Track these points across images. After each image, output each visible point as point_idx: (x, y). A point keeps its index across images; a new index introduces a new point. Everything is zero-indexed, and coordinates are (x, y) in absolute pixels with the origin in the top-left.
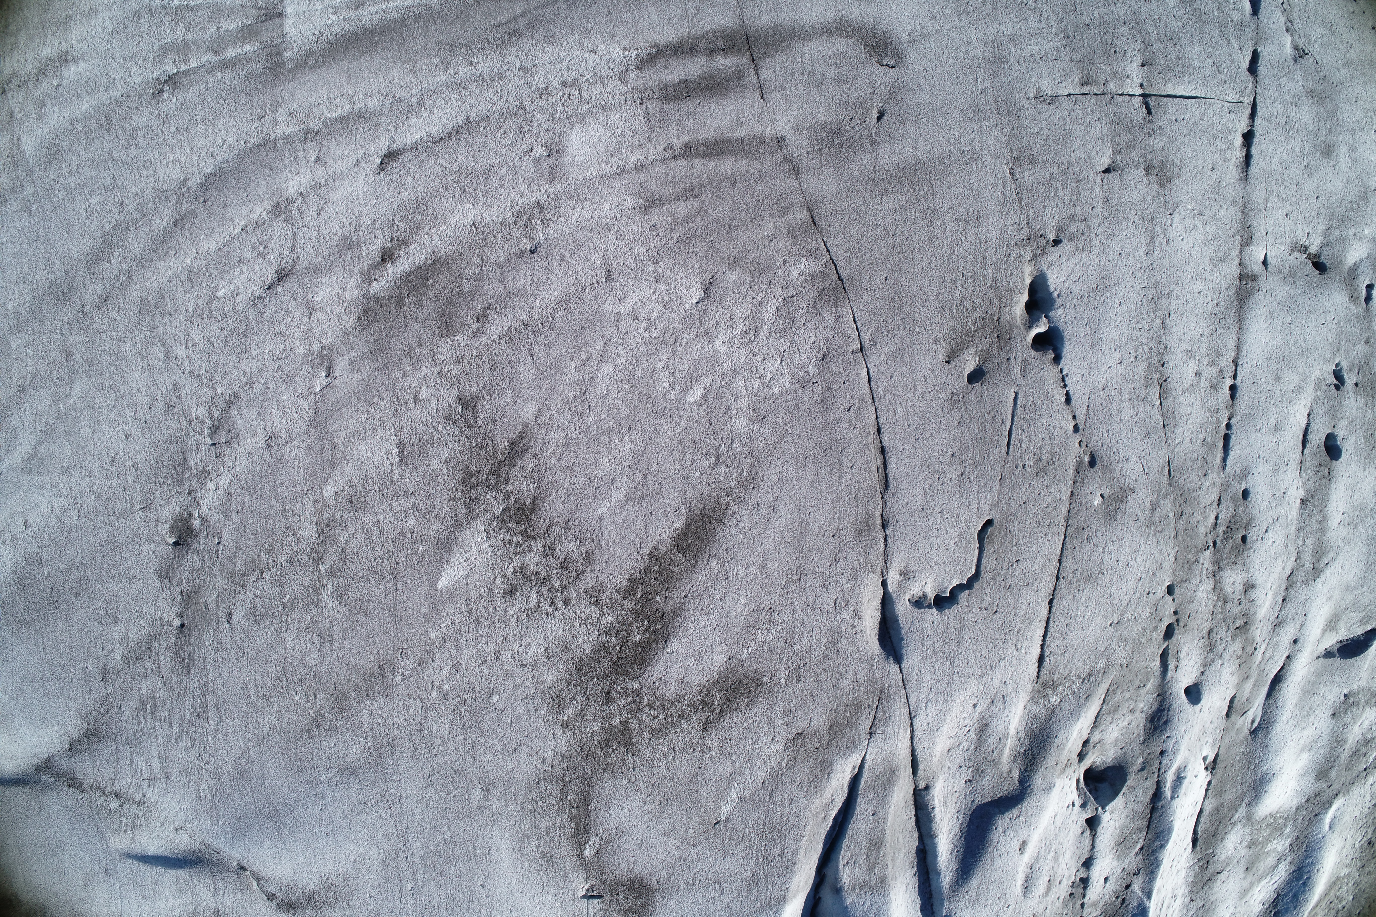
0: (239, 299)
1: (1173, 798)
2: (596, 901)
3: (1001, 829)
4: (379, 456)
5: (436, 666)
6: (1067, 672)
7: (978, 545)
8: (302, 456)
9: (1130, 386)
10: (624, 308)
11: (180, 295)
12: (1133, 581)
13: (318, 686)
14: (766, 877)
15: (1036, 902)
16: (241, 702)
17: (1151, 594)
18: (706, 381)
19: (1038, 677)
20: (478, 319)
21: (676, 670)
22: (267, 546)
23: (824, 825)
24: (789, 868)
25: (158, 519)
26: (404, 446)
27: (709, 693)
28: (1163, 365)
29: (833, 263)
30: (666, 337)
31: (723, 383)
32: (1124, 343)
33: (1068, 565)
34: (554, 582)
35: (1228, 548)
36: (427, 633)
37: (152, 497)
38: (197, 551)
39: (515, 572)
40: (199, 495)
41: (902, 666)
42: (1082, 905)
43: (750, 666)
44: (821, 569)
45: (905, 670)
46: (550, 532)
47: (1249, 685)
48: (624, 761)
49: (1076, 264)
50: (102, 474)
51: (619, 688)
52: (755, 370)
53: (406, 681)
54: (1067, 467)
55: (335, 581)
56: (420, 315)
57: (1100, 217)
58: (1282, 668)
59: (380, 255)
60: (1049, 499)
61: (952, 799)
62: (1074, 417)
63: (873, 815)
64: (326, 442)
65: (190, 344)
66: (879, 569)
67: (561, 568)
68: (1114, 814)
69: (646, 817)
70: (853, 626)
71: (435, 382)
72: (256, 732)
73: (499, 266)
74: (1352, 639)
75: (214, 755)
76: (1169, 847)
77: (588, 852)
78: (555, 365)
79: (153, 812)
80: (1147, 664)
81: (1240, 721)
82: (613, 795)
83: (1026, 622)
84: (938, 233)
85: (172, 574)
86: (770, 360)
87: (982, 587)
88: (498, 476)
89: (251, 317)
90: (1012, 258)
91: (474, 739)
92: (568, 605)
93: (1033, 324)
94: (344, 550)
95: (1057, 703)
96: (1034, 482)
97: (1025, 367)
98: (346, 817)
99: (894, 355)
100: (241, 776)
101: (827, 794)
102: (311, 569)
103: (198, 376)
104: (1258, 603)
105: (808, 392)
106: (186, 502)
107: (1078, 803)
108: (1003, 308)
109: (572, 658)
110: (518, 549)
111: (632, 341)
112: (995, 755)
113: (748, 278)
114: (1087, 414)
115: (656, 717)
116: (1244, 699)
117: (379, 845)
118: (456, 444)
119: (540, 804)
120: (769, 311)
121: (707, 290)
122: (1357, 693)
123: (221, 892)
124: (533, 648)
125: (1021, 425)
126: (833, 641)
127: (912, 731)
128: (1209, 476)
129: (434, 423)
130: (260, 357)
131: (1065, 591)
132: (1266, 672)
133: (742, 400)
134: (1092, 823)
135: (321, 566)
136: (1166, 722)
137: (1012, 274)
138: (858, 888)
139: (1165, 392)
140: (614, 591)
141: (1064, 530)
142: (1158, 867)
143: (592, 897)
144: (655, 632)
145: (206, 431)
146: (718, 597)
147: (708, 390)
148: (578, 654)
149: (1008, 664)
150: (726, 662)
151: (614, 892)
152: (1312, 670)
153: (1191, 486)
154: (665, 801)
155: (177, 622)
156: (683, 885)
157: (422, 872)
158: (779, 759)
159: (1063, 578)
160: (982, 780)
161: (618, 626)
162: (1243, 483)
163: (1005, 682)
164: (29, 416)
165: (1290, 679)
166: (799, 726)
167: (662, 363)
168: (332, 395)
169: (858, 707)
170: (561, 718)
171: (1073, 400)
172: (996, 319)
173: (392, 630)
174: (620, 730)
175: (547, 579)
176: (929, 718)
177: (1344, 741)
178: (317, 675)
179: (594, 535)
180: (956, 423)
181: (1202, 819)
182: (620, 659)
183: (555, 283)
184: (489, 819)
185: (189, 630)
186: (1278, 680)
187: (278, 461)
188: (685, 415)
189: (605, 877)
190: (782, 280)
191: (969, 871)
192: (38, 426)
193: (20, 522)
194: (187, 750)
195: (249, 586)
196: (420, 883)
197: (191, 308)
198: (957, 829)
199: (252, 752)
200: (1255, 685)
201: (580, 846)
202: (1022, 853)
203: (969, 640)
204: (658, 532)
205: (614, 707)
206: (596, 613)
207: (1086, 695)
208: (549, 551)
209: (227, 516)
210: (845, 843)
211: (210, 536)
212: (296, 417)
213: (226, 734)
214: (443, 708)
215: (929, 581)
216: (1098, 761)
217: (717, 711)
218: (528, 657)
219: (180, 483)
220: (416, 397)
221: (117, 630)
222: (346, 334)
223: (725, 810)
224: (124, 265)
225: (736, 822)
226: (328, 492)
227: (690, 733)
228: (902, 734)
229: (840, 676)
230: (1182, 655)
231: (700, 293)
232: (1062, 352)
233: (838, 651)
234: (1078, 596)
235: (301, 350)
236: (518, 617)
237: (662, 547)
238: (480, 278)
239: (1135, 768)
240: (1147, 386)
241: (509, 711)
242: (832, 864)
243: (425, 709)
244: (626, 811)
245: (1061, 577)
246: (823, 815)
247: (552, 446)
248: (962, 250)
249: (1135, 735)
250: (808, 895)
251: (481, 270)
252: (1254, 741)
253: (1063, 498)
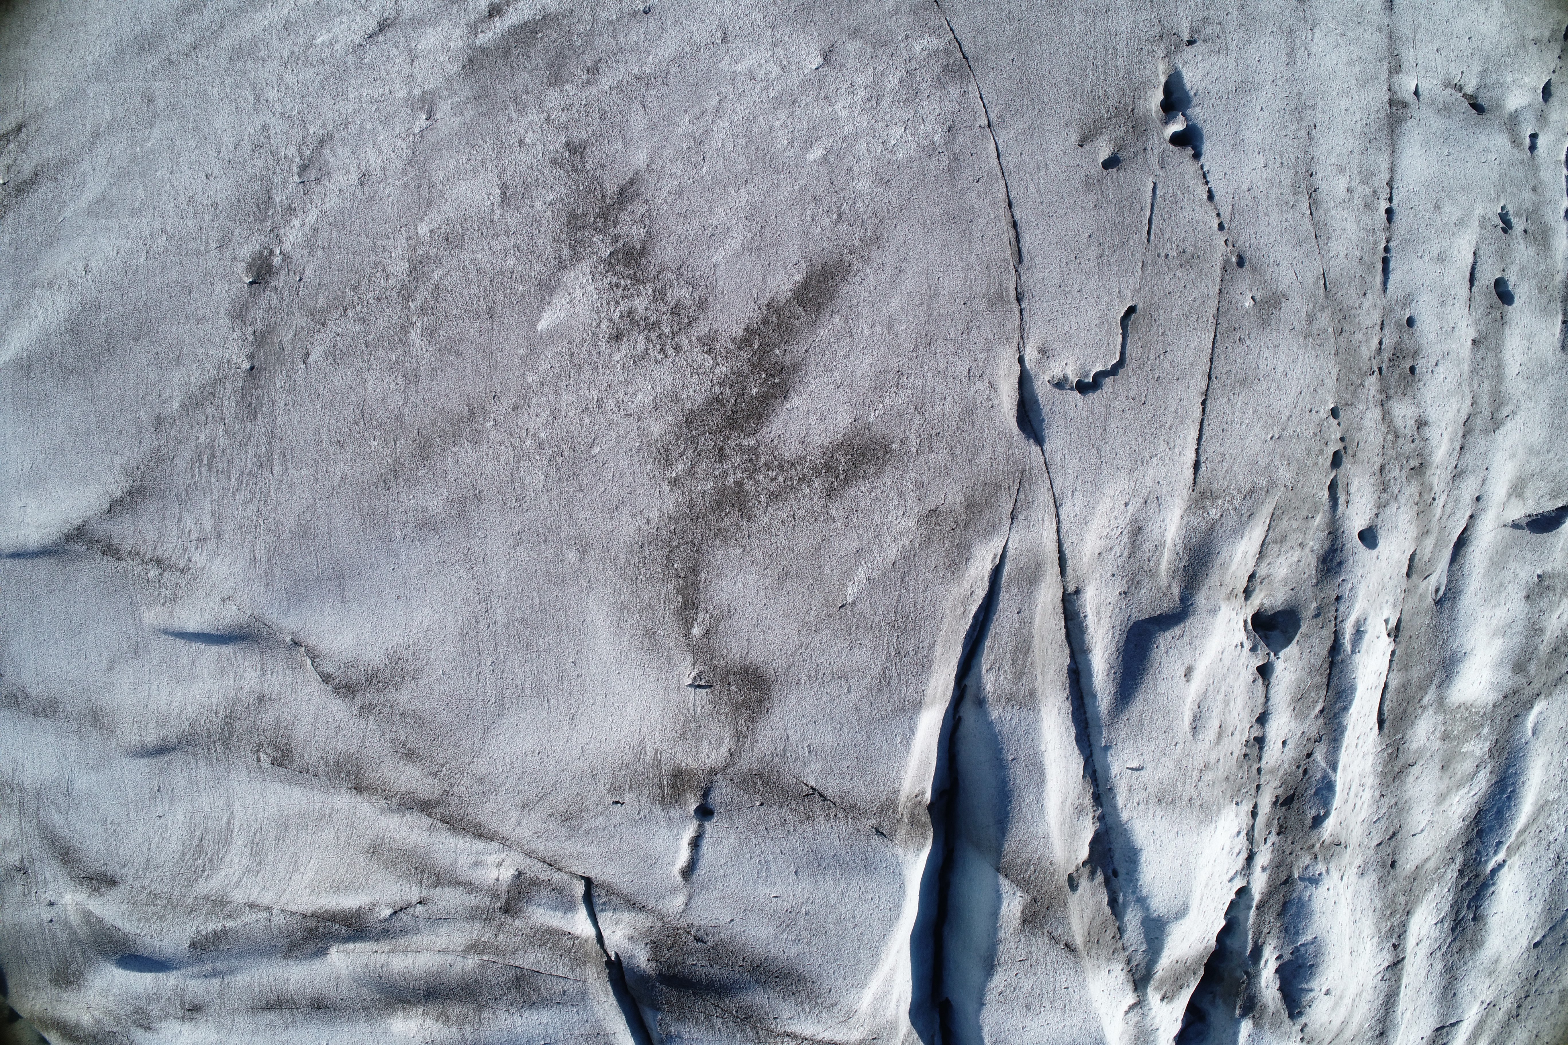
0: (337, 47)
1: (1353, 652)
2: (704, 691)
3: (1162, 648)
4: (480, 196)
5: (531, 411)
6: (1226, 484)
7: (1121, 331)
8: (397, 194)
9: (1277, 191)
10: (741, 68)
11: (275, 43)
12: (1292, 393)
13: (399, 431)
14: (899, 675)
15: (1207, 747)
16: (312, 449)
17: (1314, 412)
18: (828, 142)
19: (1195, 484)
20: (588, 71)
21: (796, 427)
22: (353, 282)
23: (963, 622)
24: (924, 666)
25: (235, 258)
26: (507, 187)
27: (833, 456)
28: (1311, 175)
29: (958, 41)
30: (785, 98)
31: (845, 145)
32: (1267, 148)
33: (1220, 363)
34: (664, 328)
35: (1396, 377)
36: (523, 376)
37: (230, 236)
38: (275, 289)
39: (621, 317)
40: (282, 231)
41: (1045, 448)
42: (1259, 770)
43: (878, 430)
44: (952, 335)
45: (1047, 453)
46: (660, 277)
47: (1429, 543)
48: (739, 527)
49: (1212, 65)
50: (177, 214)
51: (733, 444)
52: (877, 135)
53: (498, 427)
54: (1214, 264)
55: (426, 319)
56: (528, 65)
57: (1236, 23)
58: (1465, 529)
59: (487, 10)
60: (1196, 293)
61: (1106, 612)
62: (1218, 215)
63: (1018, 613)
64: (424, 181)
65: (283, 88)
66: (1015, 343)
67: (671, 314)
68: (1288, 664)
69: (763, 593)
70: (989, 399)
71: (542, 128)
72: (326, 483)
73: (611, 22)
74: (1542, 515)
75: (275, 509)
76: (1354, 710)
77: (696, 631)
78: (669, 117)
79: (198, 580)
80: (1314, 492)
81: (1423, 585)
82: (725, 566)
83: (1179, 419)
84: (1065, 21)
85: (246, 313)
86: (893, 127)
87: (1128, 375)
88: (606, 219)
89: (350, 63)
90: (1144, 52)
91: (571, 494)
92: (678, 352)
93: (1169, 120)
94: (437, 287)
95: (1217, 517)
96: (1178, 273)
97: (1163, 159)
98: (421, 577)
99: (1024, 133)
100: (304, 533)
101: (966, 584)
102: (400, 307)
103: (290, 117)
104: (1433, 443)
105: (934, 161)
106: (267, 239)
107: (1248, 645)
108: (1137, 100)
109: (682, 410)
110: (626, 293)
111: (748, 99)
112: (1152, 564)
113: (869, 50)
114: (1232, 213)
115: (774, 479)
116: (1426, 559)
117: (458, 611)
118: (562, 188)
119: (643, 570)
120: (891, 82)
121: (827, 56)
122: (1552, 576)
123: (269, 672)
124: (640, 397)
125: (1162, 215)
126: (968, 412)
127: (1058, 522)
128: (1369, 296)
129: (540, 167)
130: (357, 100)
131: (1219, 392)
132: (1447, 530)
133: (865, 163)
134: (1265, 671)
135: (410, 303)
136: (1340, 564)
137: (1144, 68)
138: (1003, 699)
139: (1315, 203)
140: (729, 341)
141: (1214, 327)
142: (1342, 733)
143: (700, 686)
144: (773, 385)
145: (295, 169)
146: (841, 354)
147: (828, 151)
148: (689, 405)
149: (1160, 463)
150: (851, 424)
151: (725, 680)
152: (1499, 537)
153: (1350, 303)
154: (784, 576)
155: (246, 365)
156: (804, 679)
157: (505, 644)
158: (911, 538)
159: (1216, 378)
160: (1138, 592)
161: (733, 377)
162: (1408, 310)
163: (1158, 482)
164: (101, 161)
165: (1475, 543)
166: (933, 501)
167: (781, 122)
168: (431, 137)
169: (998, 487)
170: (668, 475)
171: (1217, 198)
172: (1130, 109)
173: (484, 370)
174: (734, 493)
175: (656, 324)
176: (1077, 509)
177: (1542, 631)
178: (399, 418)
179: (708, 282)
180: (1092, 206)
181: (1388, 696)
182: (734, 412)
183: (669, 42)
184: (584, 585)
185: (259, 372)
186: (1461, 543)
187: (371, 198)
188: (804, 172)
189: (715, 662)
190: (904, 53)
191: (1129, 695)
192: (110, 169)
193: (80, 266)
194: (245, 505)
195: (330, 324)
196: (502, 657)
197: (286, 54)
198: (1113, 647)
199: (319, 505)
200: (1436, 544)
201: (687, 623)
202: (1188, 681)
203: (1116, 430)
204: (776, 284)
205: (728, 465)
206: (709, 362)
207: (1249, 513)
208: (659, 296)
209: (311, 253)
210: (988, 643)
211: (291, 273)
212: (392, 156)
213: (291, 486)
214: (538, 458)
215: (1070, 362)
216: (1267, 603)
217: (842, 477)
218: (634, 406)
219: (262, 221)
220: (521, 142)
221: (178, 376)
222: (450, 80)
223: (851, 591)
224: (216, 17)
225: (864, 606)
226: (423, 229)
227: (812, 499)
228: (1047, 523)
229: (977, 451)
230: (1353, 489)
231: (819, 60)
232: (1201, 149)
233: (973, 423)
234: (1234, 399)
235: (401, 94)
236: (624, 363)
237: (781, 299)
238: (591, 34)
239: (1308, 613)
240: (1295, 194)
241: (611, 464)
242: (974, 671)
243: (518, 458)
244: (740, 585)
245: (1213, 377)
246: (962, 610)
247: (664, 193)
248: (1091, 40)
249: (1306, 575)
250: (947, 712)
251: (593, 26)
252: (1439, 612)
253: (1211, 294)
